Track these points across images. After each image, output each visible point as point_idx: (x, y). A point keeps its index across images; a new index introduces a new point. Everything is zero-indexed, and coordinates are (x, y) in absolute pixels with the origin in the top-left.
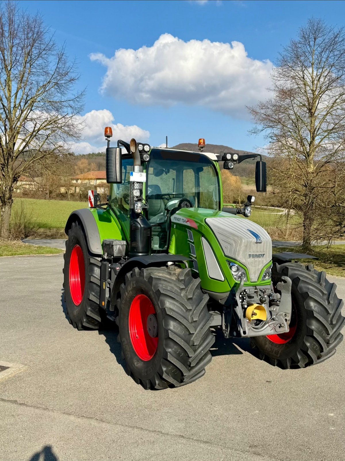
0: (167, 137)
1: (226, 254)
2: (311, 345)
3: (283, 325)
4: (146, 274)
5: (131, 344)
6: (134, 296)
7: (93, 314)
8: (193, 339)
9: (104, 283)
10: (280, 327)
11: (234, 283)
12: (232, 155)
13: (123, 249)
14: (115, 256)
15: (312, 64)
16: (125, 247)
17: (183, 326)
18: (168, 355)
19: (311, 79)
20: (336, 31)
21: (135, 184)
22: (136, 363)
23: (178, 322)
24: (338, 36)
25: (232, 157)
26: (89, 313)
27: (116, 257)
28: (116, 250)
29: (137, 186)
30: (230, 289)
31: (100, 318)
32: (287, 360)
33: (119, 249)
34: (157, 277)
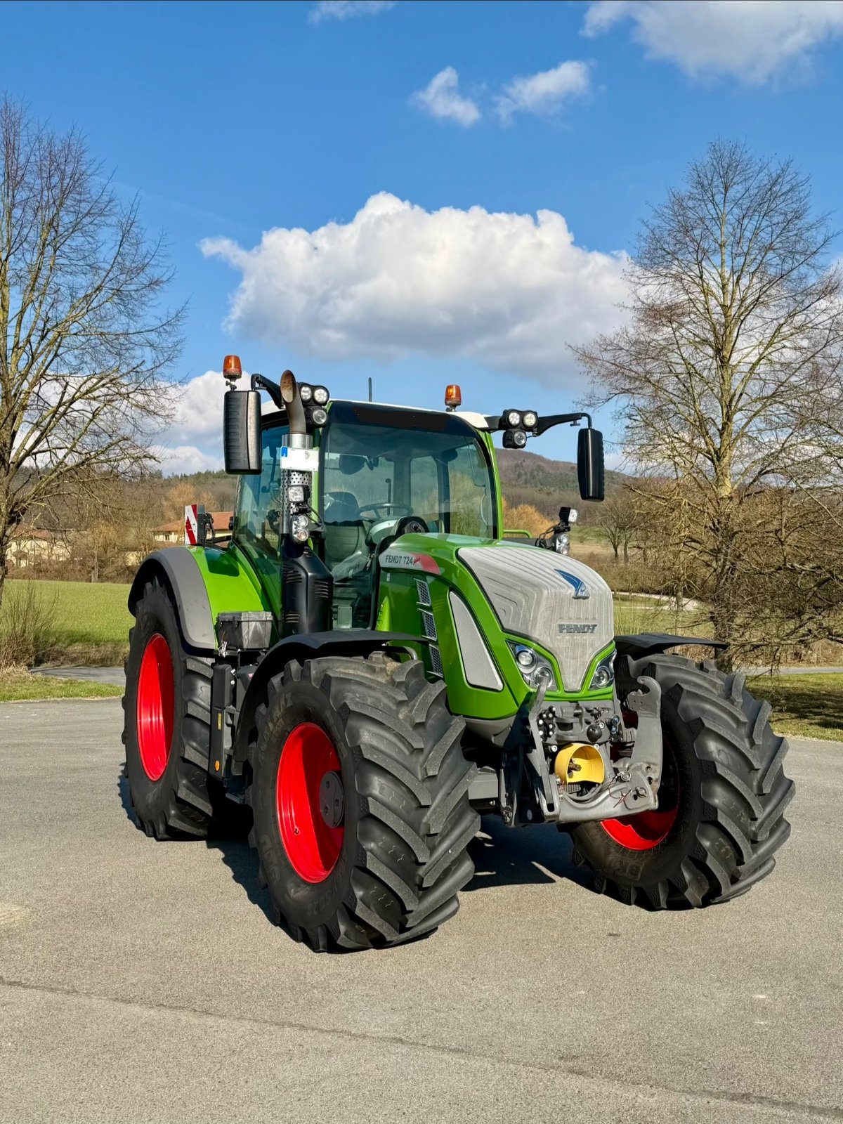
0: (370, 379)
1: (505, 627)
2: (713, 844)
3: (642, 792)
4: (316, 673)
5: (282, 849)
6: (289, 729)
7: (192, 795)
8: (428, 820)
9: (220, 715)
10: (635, 797)
11: (525, 693)
12: (522, 414)
13: (265, 631)
14: (245, 647)
15: (720, 245)
16: (269, 626)
17: (404, 788)
18: (368, 858)
19: (719, 280)
20: (774, 169)
21: (292, 476)
22: (292, 891)
23: (390, 777)
24: (780, 180)
25: (522, 420)
26: (182, 794)
27: (248, 649)
28: (248, 633)
29: (299, 480)
30: (516, 708)
31: (210, 807)
32: (660, 886)
33: (255, 631)
34: (342, 676)
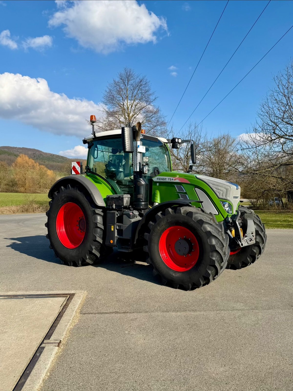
1: (219, 197)
2: (256, 251)
3: (252, 239)
6: (166, 228)
8: (224, 251)
9: (113, 226)
10: (250, 241)
11: (227, 215)
12: (179, 139)
13: (129, 200)
14: (124, 205)
16: (130, 198)
18: (216, 262)
20: (141, 78)
22: (174, 274)
23: (217, 239)
24: (143, 81)
26: (94, 251)
30: (223, 219)
31: (100, 255)
34: (195, 212)
